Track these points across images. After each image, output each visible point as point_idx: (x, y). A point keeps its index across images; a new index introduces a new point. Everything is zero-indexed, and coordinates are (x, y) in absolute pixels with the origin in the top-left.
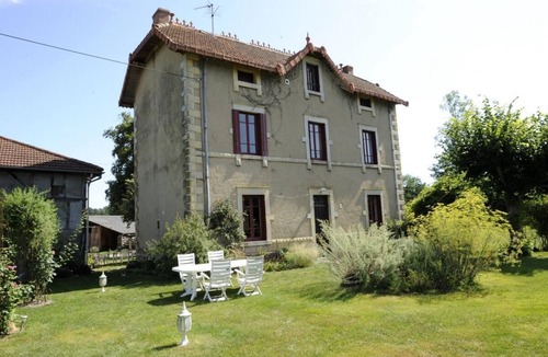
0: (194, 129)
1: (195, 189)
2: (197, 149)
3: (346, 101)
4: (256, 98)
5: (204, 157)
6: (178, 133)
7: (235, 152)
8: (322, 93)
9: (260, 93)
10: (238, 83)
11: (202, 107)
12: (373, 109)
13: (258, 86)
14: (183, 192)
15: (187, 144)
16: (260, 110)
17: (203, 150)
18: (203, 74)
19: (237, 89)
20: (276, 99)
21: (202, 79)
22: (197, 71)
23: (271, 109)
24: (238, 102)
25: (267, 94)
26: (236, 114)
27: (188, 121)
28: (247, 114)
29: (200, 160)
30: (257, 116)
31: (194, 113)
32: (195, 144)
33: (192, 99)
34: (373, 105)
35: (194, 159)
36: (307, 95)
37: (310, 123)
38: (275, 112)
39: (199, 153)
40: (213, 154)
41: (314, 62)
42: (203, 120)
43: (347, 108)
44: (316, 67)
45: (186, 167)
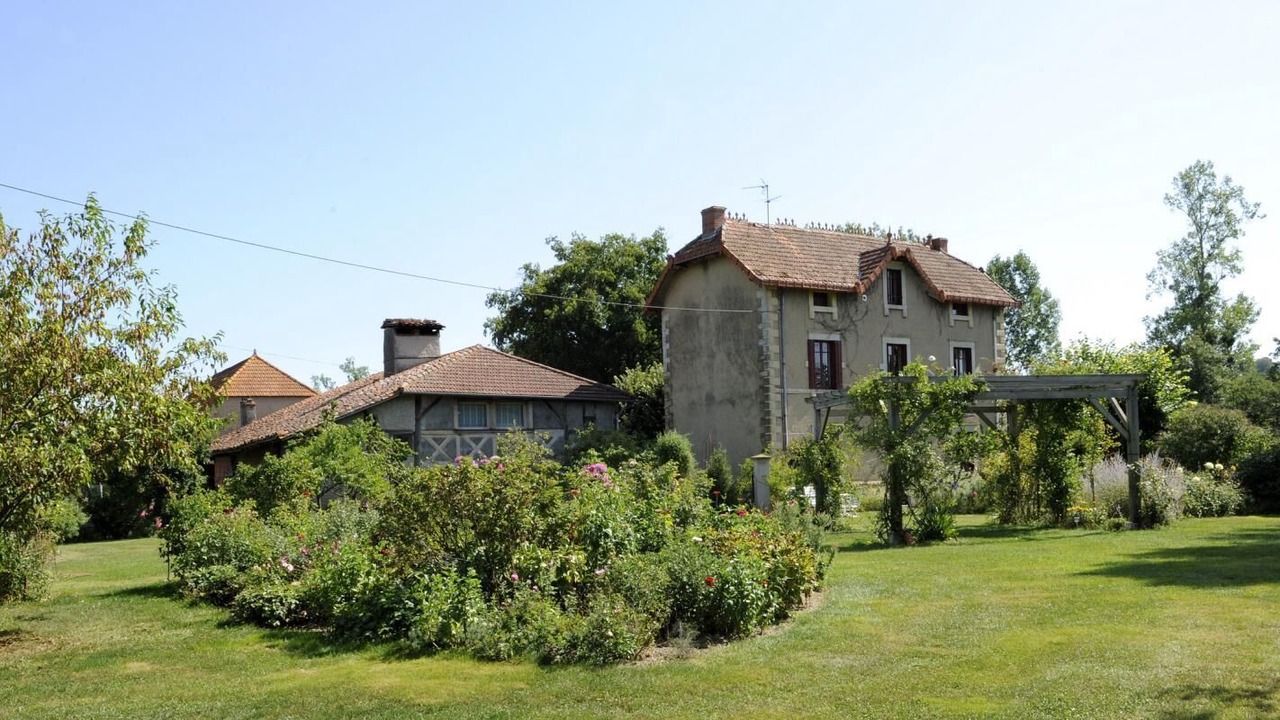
0: (774, 364)
1: (776, 428)
2: (777, 387)
3: (934, 312)
4: (833, 324)
5: (783, 395)
6: (751, 366)
7: (811, 387)
8: (904, 306)
9: (836, 317)
10: (814, 309)
11: (781, 341)
12: (970, 317)
13: (834, 309)
14: (759, 430)
15: (767, 381)
16: (836, 337)
17: (782, 386)
18: (781, 304)
19: (813, 316)
20: (852, 321)
21: (781, 310)
22: (775, 301)
23: (847, 334)
24: (814, 330)
25: (842, 317)
26: (811, 344)
27: (767, 357)
28: (821, 342)
29: (779, 397)
30: (832, 345)
31: (774, 349)
32: (775, 381)
33: (772, 333)
34: (970, 312)
35: (774, 397)
36: (887, 312)
37: (888, 345)
38: (851, 337)
39: (778, 390)
40: (790, 390)
41: (896, 266)
42: (782, 354)
43: (936, 321)
44: (898, 273)
45: (764, 404)
